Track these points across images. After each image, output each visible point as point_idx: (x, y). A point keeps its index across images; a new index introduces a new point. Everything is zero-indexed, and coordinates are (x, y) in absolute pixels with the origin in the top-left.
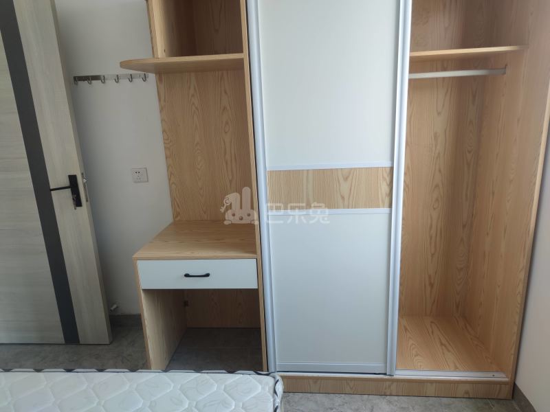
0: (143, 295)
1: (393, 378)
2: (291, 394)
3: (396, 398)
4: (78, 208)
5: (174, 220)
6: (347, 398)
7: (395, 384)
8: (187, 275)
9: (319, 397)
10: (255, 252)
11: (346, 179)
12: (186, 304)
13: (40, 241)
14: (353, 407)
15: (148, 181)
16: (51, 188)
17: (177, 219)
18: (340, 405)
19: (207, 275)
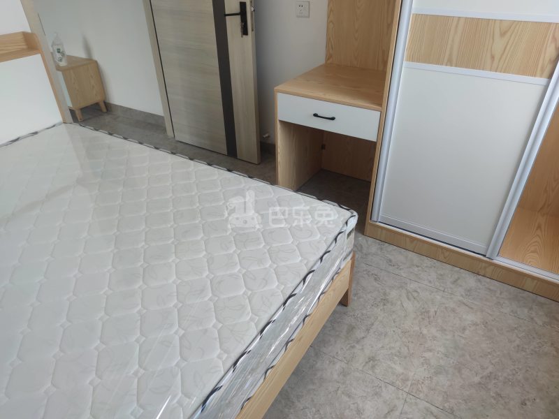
0: (279, 126)
1: (491, 261)
2: (387, 245)
3: (488, 280)
4: (244, 36)
5: (326, 63)
6: (438, 264)
7: (492, 267)
8: (316, 115)
9: (411, 255)
10: (380, 105)
11: (503, 34)
12: (323, 147)
13: (214, 63)
14: (439, 272)
15: (309, 16)
16: (227, 13)
17: (329, 62)
18: (427, 267)
19: (333, 119)
